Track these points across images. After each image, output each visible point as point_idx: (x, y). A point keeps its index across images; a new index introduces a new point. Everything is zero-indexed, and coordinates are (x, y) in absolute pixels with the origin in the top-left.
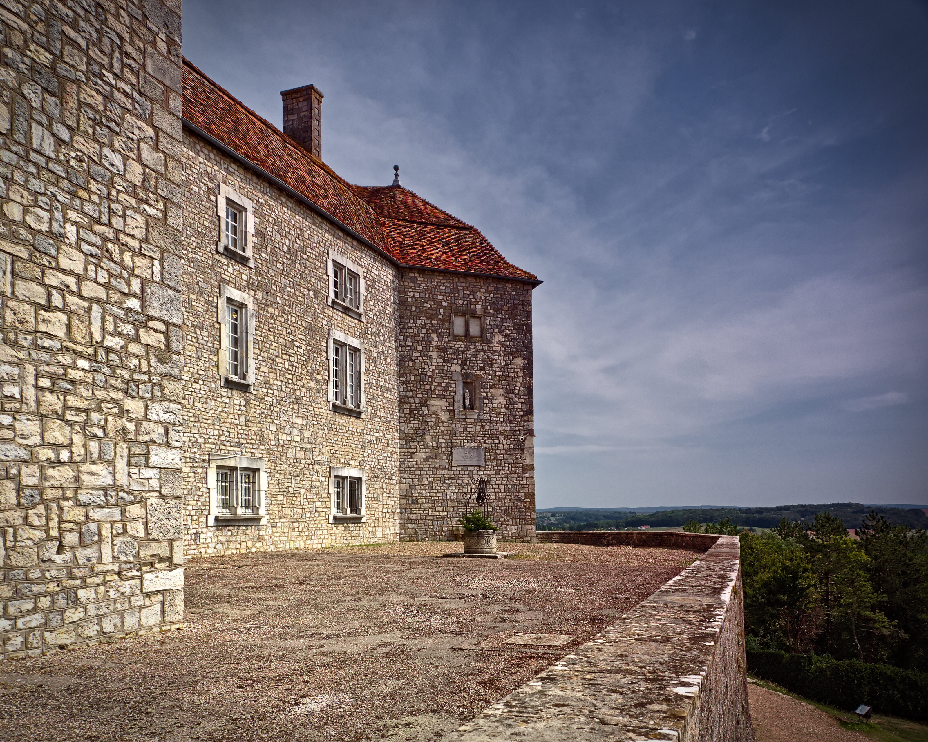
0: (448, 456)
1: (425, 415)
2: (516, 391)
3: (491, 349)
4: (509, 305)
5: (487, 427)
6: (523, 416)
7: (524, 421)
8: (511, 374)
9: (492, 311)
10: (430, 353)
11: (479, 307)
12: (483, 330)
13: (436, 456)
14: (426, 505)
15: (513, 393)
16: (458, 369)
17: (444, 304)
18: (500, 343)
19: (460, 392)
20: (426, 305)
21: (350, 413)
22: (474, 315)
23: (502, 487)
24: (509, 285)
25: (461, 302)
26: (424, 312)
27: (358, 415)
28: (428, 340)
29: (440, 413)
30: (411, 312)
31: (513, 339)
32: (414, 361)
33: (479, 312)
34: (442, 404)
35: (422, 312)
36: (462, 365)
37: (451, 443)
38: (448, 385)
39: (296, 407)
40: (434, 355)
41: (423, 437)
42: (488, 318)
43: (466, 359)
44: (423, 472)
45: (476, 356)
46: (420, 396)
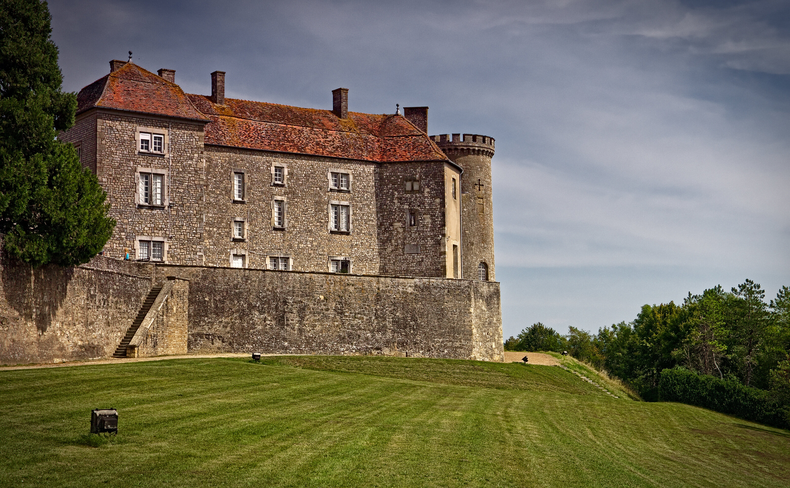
0: (403, 249)
1: (391, 230)
2: (437, 215)
3: (423, 196)
4: (433, 173)
5: (421, 234)
6: (440, 227)
7: (441, 230)
8: (433, 207)
9: (424, 177)
10: (394, 201)
11: (417, 176)
12: (420, 187)
13: (397, 249)
14: (392, 273)
15: (435, 216)
16: (407, 207)
17: (401, 177)
18: (428, 192)
19: (408, 218)
20: (392, 178)
21: (342, 233)
22: (415, 180)
23: (429, 263)
24: (432, 163)
25: (409, 175)
26: (390, 181)
27: (348, 234)
28: (393, 194)
29: (398, 229)
30: (385, 182)
31: (435, 190)
32: (386, 205)
33: (417, 178)
34: (400, 224)
35: (390, 182)
36: (409, 205)
37: (404, 243)
38: (403, 215)
39: (309, 234)
40: (396, 201)
41: (390, 241)
42: (422, 181)
43: (411, 202)
44: (391, 257)
45: (416, 200)
46: (389, 221)
